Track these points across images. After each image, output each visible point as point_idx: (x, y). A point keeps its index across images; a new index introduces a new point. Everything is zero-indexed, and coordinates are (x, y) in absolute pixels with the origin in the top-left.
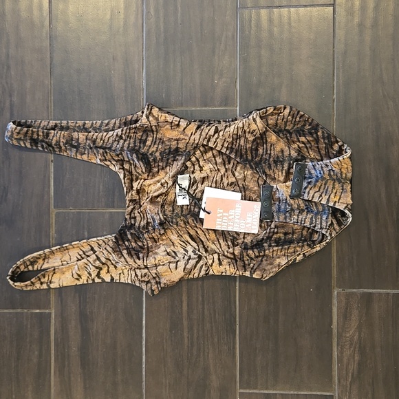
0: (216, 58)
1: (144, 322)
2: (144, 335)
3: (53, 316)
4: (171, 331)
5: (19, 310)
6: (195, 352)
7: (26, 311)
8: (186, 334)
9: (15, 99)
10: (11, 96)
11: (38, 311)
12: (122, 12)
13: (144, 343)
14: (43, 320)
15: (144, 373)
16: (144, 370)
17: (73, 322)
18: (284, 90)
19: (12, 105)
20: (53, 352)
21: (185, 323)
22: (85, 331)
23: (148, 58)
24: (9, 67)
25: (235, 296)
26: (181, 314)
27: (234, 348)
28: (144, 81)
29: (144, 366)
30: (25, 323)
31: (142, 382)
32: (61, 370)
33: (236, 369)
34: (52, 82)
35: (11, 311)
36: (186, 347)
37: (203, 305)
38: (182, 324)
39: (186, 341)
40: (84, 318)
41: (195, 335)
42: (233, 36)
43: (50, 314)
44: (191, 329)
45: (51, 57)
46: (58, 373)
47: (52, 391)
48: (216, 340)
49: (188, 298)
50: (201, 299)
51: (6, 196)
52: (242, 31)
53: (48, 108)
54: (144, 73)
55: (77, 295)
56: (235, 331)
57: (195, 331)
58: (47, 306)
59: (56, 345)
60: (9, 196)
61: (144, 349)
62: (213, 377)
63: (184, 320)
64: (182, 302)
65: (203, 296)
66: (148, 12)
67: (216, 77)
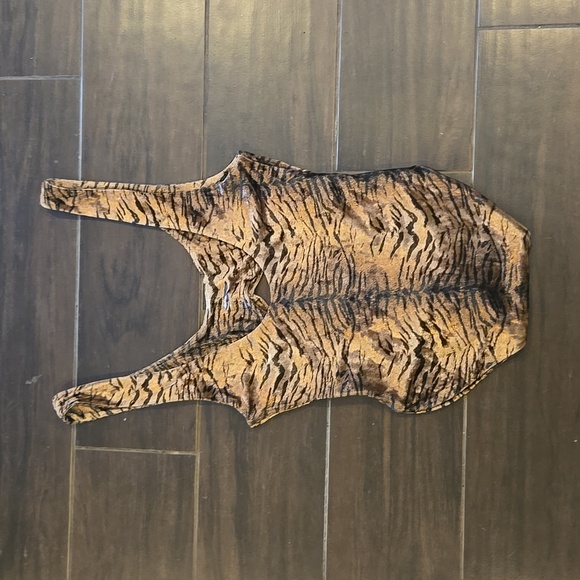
0: (443, 99)
1: (327, 476)
2: (327, 494)
3: (198, 461)
4: (365, 490)
5: (151, 451)
6: (400, 523)
7: (160, 452)
8: (387, 496)
9: (153, 154)
10: (147, 149)
11: (177, 453)
12: (308, 32)
13: (326, 505)
14: (184, 465)
15: (325, 549)
16: (325, 544)
17: (226, 471)
18: (543, 148)
19: (148, 164)
20: (197, 511)
21: (387, 480)
22: (243, 485)
23: (342, 99)
24: (146, 110)
25: (461, 445)
26: (381, 466)
27: (458, 520)
28: (337, 132)
29: (325, 538)
30: (159, 470)
31: (322, 561)
32: (207, 539)
33: (460, 551)
34: (206, 132)
35: (140, 451)
36: (387, 515)
37: (414, 455)
38: (382, 482)
39: (387, 505)
40: (242, 466)
41: (401, 498)
42: (469, 68)
43: (194, 457)
44: (394, 489)
45: (205, 96)
46: (202, 544)
47: (195, 566)
48: (431, 507)
49: (392, 444)
50: (410, 446)
51: (138, 289)
52: (483, 61)
53: (199, 167)
54: (337, 120)
55: (232, 432)
56: (460, 494)
57: (401, 493)
58: (190, 446)
59: (202, 502)
60: (142, 290)
61: (326, 515)
62: (426, 561)
63: (385, 476)
64: (382, 450)
65: (413, 443)
66: (345, 34)
67: (442, 127)
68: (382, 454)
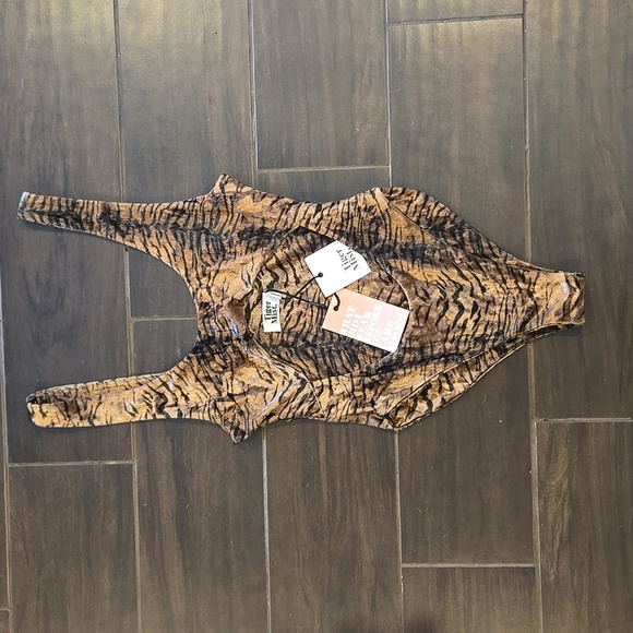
0: (357, 95)
1: (265, 474)
2: (266, 492)
3: (135, 469)
4: (303, 485)
5: (87, 463)
6: (338, 514)
7: (96, 463)
8: (325, 488)
9: (70, 162)
10: (64, 157)
11: (113, 463)
12: (220, 33)
13: (266, 502)
14: (122, 474)
15: (267, 545)
16: (267, 540)
17: (164, 477)
18: (455, 140)
19: (66, 172)
20: (137, 519)
21: (323, 473)
22: (182, 490)
23: (258, 98)
24: (59, 117)
26: (317, 460)
27: (394, 506)
28: (255, 132)
29: (267, 535)
30: (96, 481)
31: (265, 558)
32: (149, 545)
33: (397, 536)
34: (123, 136)
35: (76, 463)
36: (326, 507)
37: (348, 446)
38: (320, 474)
39: (325, 498)
40: (180, 471)
41: (338, 490)
42: (380, 64)
43: (131, 466)
44: (331, 481)
45: (119, 100)
46: (145, 551)
47: (138, 574)
48: (368, 495)
49: (327, 438)
50: (344, 439)
51: (63, 299)
52: (393, 55)
53: (118, 173)
54: (255, 120)
55: (169, 439)
56: (395, 482)
57: (338, 485)
58: (127, 456)
59: (142, 510)
60: (67, 300)
61: (266, 512)
62: (366, 548)
63: (322, 469)
64: (318, 443)
66: (257, 33)
67: (358, 123)
68: (318, 449)
